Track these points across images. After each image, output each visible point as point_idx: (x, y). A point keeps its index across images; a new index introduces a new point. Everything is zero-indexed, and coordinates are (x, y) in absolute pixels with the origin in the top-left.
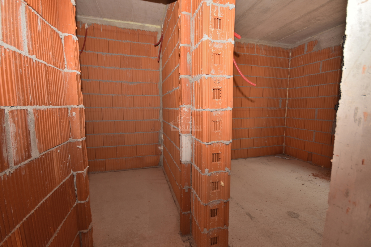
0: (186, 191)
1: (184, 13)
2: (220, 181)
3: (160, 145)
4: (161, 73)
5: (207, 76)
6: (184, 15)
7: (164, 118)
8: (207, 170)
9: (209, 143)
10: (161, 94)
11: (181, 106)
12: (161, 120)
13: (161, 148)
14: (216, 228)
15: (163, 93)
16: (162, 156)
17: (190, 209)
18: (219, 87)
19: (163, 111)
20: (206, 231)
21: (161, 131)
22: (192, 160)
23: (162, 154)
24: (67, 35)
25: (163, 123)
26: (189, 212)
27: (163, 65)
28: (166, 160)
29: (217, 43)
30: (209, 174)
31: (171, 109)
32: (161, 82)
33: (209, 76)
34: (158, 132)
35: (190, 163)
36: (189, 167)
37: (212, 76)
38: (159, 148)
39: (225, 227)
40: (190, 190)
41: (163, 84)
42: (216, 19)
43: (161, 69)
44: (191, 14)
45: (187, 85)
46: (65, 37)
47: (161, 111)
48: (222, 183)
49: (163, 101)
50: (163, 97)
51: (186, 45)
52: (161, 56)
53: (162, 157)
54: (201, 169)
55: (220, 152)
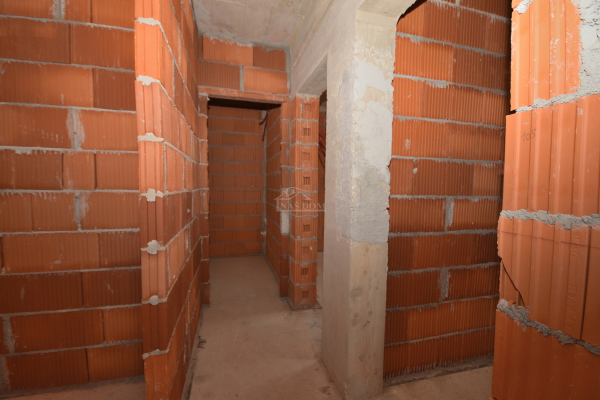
0: (285, 258)
1: (284, 119)
2: (309, 247)
3: (263, 230)
4: (265, 150)
5: (298, 169)
6: (284, 121)
7: (267, 200)
8: (299, 237)
9: (300, 217)
10: (265, 174)
11: (281, 189)
12: (265, 202)
13: (264, 233)
14: (306, 284)
15: (268, 172)
16: (265, 242)
17: (288, 274)
18: (308, 176)
19: (267, 192)
20: (298, 284)
21: (265, 214)
22: (289, 233)
23: (265, 240)
24: (203, 140)
25: (267, 205)
26: (287, 277)
27: (268, 143)
28: (269, 246)
29: (306, 146)
30: (300, 240)
31: (275, 190)
32: (265, 160)
33: (300, 168)
34: (261, 215)
35: (288, 235)
36: (288, 238)
37: (303, 168)
38: (262, 233)
39: (314, 283)
40: (288, 257)
41: (267, 163)
42: (305, 129)
43: (265, 146)
44: (289, 120)
45: (286, 173)
46: (202, 142)
47: (265, 192)
48: (311, 248)
49: (267, 181)
50: (267, 177)
51: (285, 143)
52: (266, 133)
53: (264, 244)
54: (295, 237)
55: (309, 224)
